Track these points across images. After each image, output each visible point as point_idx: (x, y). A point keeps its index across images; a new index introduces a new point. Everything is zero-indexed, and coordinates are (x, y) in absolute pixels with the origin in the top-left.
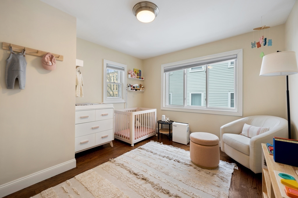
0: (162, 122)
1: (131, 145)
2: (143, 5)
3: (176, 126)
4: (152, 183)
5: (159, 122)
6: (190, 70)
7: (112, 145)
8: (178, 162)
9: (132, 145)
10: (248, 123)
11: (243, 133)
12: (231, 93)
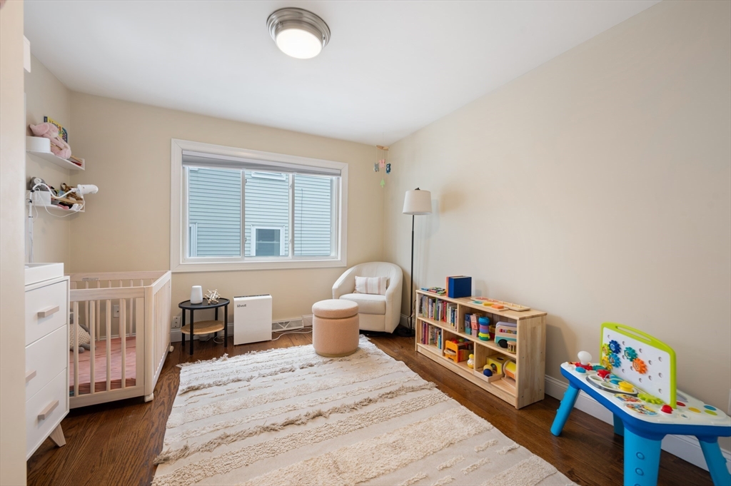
0: (192, 304)
1: (143, 397)
2: (307, 18)
3: (245, 305)
4: (336, 410)
5: (183, 305)
6: (253, 173)
7: (61, 441)
8: (311, 366)
9: (147, 399)
10: (359, 275)
11: (357, 289)
12: (257, 229)
